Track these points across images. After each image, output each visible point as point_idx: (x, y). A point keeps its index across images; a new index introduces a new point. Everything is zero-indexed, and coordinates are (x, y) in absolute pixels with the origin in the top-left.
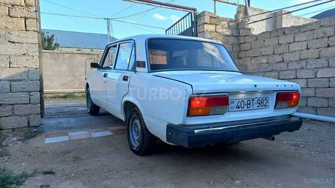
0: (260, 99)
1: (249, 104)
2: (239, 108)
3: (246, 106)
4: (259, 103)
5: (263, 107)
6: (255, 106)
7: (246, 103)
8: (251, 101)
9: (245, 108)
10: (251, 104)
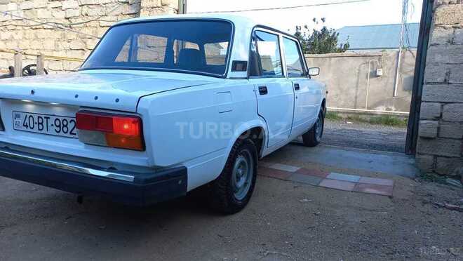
0: (61, 119)
1: (42, 124)
2: (27, 126)
3: (36, 126)
4: (59, 126)
5: (68, 135)
6: (52, 130)
7: (36, 120)
8: (45, 120)
9: (36, 129)
10: (45, 124)
